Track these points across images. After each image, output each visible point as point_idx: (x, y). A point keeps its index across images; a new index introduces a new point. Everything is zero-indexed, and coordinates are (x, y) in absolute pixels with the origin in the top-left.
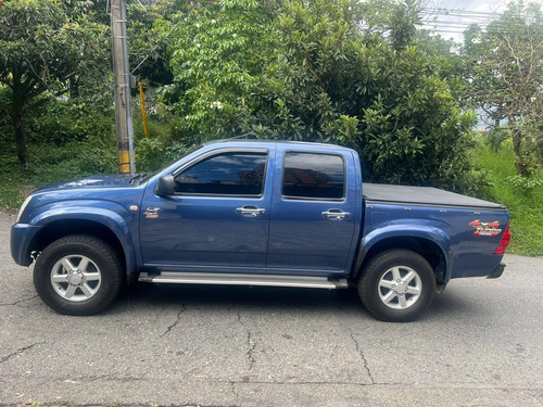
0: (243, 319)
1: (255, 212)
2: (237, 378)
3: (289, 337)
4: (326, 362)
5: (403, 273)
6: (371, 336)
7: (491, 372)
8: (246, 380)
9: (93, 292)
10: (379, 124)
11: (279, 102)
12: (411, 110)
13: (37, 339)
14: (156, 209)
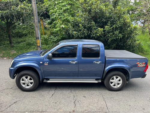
0: (72, 91)
1: (74, 63)
2: (71, 111)
3: (85, 97)
4: (96, 105)
5: (117, 78)
6: (108, 96)
7: (142, 107)
8: (74, 111)
9: (32, 85)
10: (109, 30)
11: (80, 25)
12: (118, 26)
13: (18, 100)
14: (47, 63)
